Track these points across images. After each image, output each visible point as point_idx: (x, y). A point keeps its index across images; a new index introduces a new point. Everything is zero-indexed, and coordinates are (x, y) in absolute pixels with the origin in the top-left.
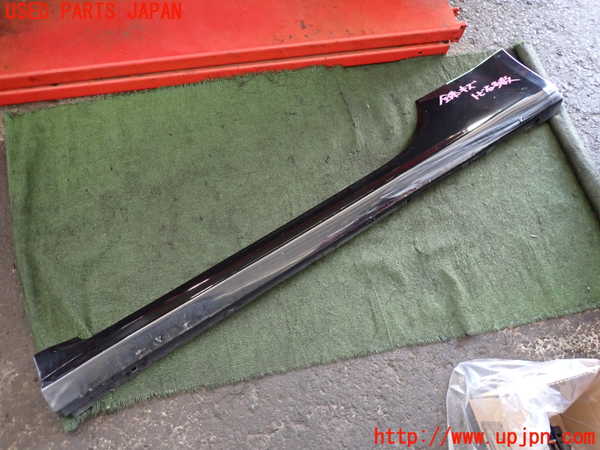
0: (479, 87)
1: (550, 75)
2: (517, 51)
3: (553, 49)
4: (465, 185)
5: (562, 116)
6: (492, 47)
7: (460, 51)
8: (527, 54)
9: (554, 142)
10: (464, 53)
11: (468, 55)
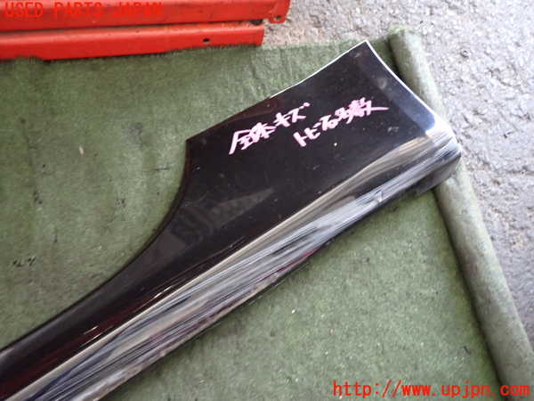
0: (311, 119)
1: (445, 93)
2: (392, 48)
3: (454, 45)
4: (258, 333)
5: (458, 183)
6: (351, 36)
7: (290, 40)
8: (408, 54)
9: (439, 231)
10: (298, 43)
11: (305, 49)
